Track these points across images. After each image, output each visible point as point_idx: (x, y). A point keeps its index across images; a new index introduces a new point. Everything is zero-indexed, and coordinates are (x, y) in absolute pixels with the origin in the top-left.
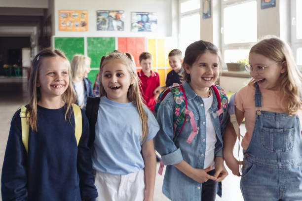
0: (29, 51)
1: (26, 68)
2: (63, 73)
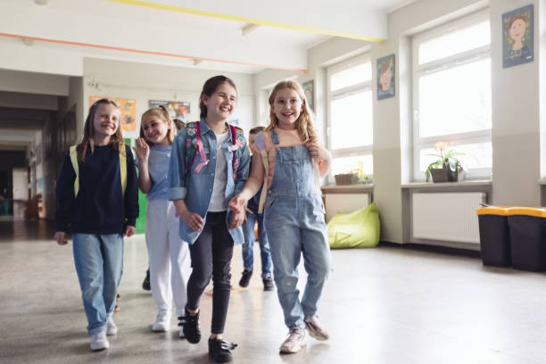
0: (26, 174)
1: (19, 201)
2: (114, 118)
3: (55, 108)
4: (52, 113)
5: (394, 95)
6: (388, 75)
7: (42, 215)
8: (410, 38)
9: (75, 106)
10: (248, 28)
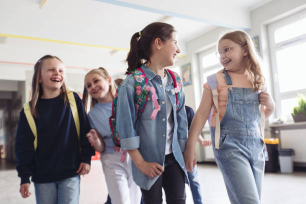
2: (60, 71)
3: (10, 97)
4: (9, 101)
5: (191, 84)
6: (188, 73)
7: (3, 156)
8: (198, 55)
9: (21, 97)
10: (113, 52)
